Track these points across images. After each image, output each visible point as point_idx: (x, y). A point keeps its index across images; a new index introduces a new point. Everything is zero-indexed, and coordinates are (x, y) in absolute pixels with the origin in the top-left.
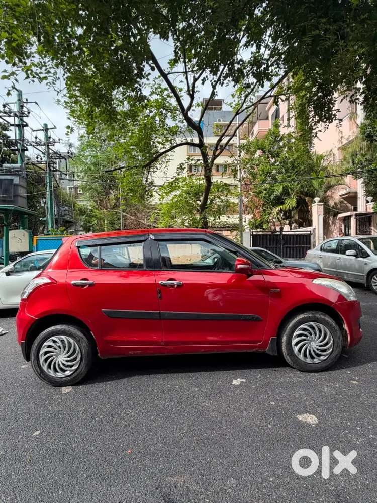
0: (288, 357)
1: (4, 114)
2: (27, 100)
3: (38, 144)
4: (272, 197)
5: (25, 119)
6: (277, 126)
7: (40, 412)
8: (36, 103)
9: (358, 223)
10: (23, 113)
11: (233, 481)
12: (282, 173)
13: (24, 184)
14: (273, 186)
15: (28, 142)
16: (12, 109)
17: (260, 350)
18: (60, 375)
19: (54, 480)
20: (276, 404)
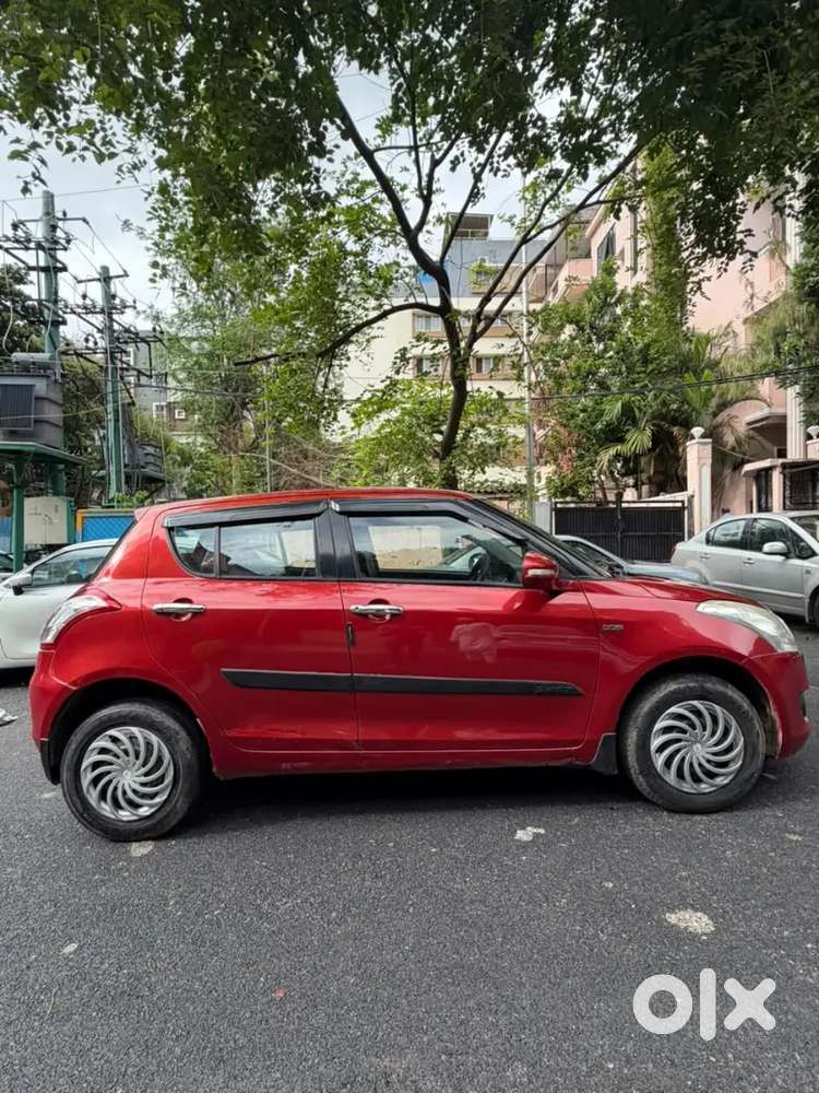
0: (641, 779)
1: (16, 245)
2: (65, 214)
3: (90, 310)
4: (599, 426)
5: (60, 255)
6: (610, 271)
7: (80, 899)
8: (84, 220)
9: (788, 483)
10: (56, 242)
11: (522, 1069)
12: (620, 373)
13: (57, 396)
14: (602, 403)
15: (66, 307)
16: (34, 233)
17: (578, 763)
18: (125, 815)
19: (106, 1061)
20: (615, 886)
